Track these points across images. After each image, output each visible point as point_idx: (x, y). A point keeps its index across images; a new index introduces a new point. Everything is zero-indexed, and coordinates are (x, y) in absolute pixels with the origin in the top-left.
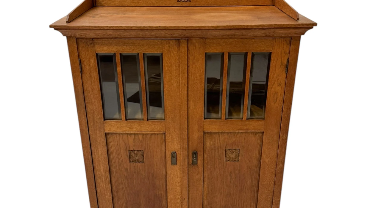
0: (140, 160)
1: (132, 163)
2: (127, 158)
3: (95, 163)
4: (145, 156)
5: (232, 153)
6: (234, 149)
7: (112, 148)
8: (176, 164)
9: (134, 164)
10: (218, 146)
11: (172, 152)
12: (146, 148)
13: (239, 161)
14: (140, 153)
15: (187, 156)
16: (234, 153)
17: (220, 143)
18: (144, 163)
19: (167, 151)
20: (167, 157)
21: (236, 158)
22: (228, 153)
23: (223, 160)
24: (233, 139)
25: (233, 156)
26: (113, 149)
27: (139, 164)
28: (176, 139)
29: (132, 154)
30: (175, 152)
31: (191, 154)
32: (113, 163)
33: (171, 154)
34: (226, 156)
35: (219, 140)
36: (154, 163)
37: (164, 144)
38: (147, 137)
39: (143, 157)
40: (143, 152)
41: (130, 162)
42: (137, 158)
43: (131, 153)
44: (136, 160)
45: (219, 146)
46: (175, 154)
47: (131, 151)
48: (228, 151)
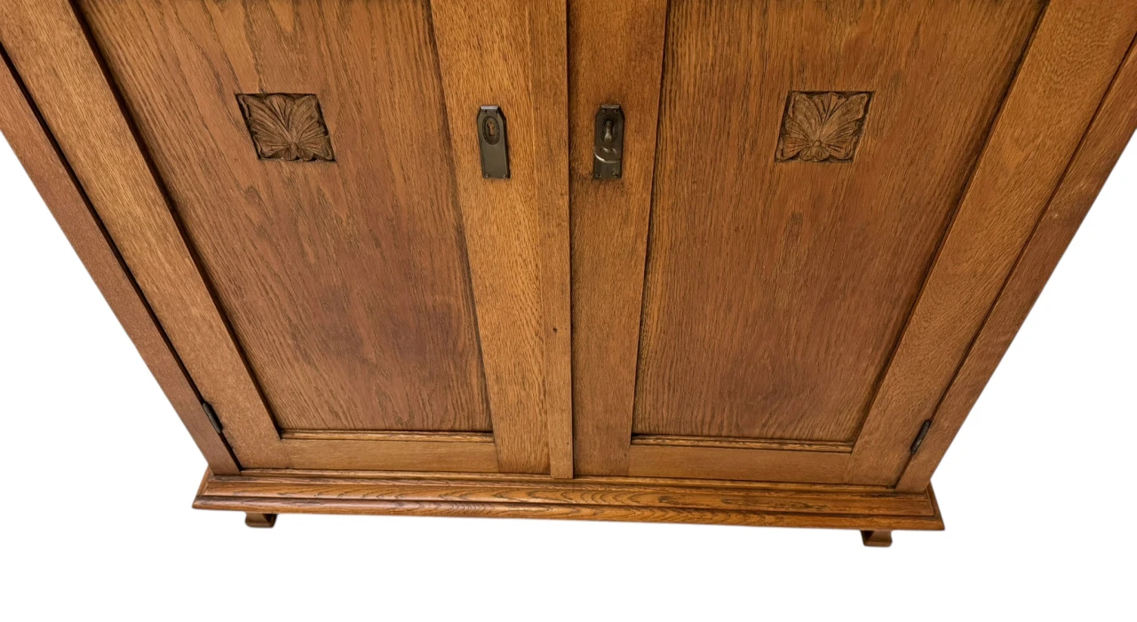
0: (312, 151)
1: (269, 164)
2: (241, 137)
3: (76, 157)
4: (331, 126)
5: (824, 114)
6: (840, 94)
7: (139, 76)
8: (509, 176)
9: (286, 167)
10: (748, 75)
11: (480, 110)
12: (332, 81)
13: (851, 159)
14: (302, 111)
15: (565, 135)
16: (838, 113)
17: (764, 58)
18: (335, 165)
19: (451, 103)
20: (455, 137)
21: (837, 147)
22: (800, 117)
23: (767, 158)
24: (850, 32)
25: (825, 132)
26: (143, 84)
27: (312, 169)
28: (496, 28)
29: (259, 114)
30: (499, 110)
31: (586, 122)
32: (171, 159)
33: (473, 119)
34: (783, 133)
35: (761, 35)
36: (389, 166)
37: (428, 57)
38: (321, 14)
39: (326, 133)
40: (318, 106)
41: (259, 157)
42: (292, 137)
43: (254, 109)
44: (288, 150)
45: (755, 72)
46: (499, 118)
47: (251, 100)
48: (803, 104)
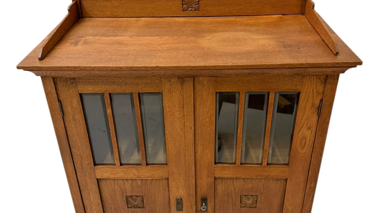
0: (139, 206)
1: (130, 209)
2: (125, 204)
3: (87, 209)
4: (145, 201)
5: (249, 199)
6: (251, 196)
7: (106, 194)
8: (182, 210)
9: (133, 209)
10: (232, 192)
11: (177, 198)
12: (146, 194)
13: (256, 207)
14: (139, 199)
15: (195, 203)
16: (251, 199)
17: (235, 189)
18: (144, 209)
19: (171, 197)
20: (171, 203)
21: (253, 205)
22: (244, 199)
23: (238, 207)
24: (250, 185)
25: (250, 202)
26: (107, 195)
27: (139, 210)
28: (181, 185)
29: (130, 199)
30: (181, 198)
31: (199, 200)
32: (108, 209)
33: (176, 200)
34: (241, 202)
35: (233, 186)
36: (156, 208)
37: (167, 189)
38: (147, 182)
39: (143, 202)
40: (143, 198)
41: (128, 207)
42: (136, 204)
43: (129, 198)
44: (134, 206)
45: (233, 191)
46: (181, 200)
47: (128, 197)
48: (244, 197)
